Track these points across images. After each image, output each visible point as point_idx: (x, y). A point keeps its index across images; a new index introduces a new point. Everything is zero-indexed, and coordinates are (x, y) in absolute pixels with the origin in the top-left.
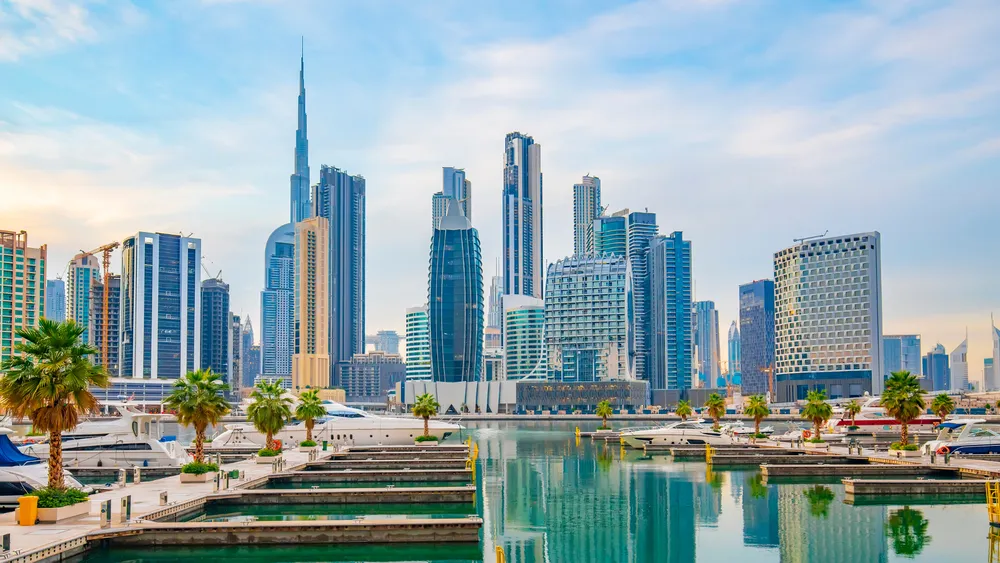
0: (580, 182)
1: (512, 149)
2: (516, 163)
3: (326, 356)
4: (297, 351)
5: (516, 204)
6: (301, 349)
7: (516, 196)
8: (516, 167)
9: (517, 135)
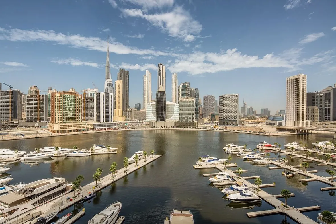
1: (160, 67)
3: (122, 109)
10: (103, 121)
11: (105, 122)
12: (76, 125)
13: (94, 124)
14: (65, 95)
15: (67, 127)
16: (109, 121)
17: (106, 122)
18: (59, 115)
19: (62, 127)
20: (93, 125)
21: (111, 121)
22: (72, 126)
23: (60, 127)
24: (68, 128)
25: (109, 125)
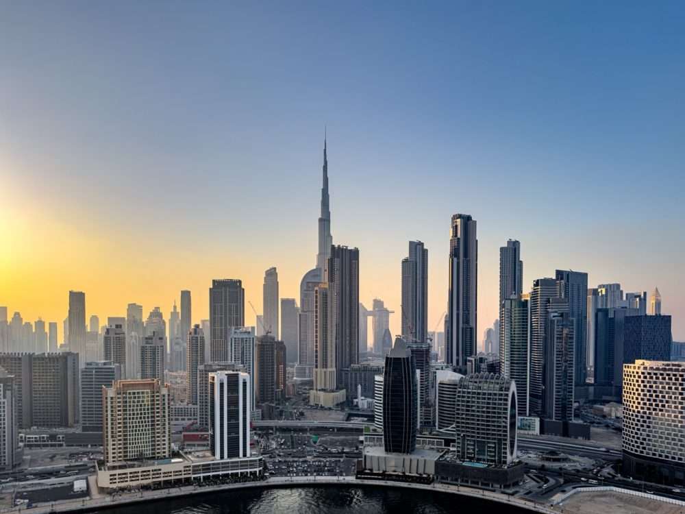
0: (505, 245)
1: (456, 226)
2: (459, 235)
3: (334, 369)
4: (317, 367)
5: (458, 263)
6: (318, 366)
7: (458, 259)
8: (458, 239)
9: (460, 216)
10: (222, 457)
11: (226, 459)
12: (149, 471)
13: (194, 466)
14: (128, 391)
15: (127, 478)
16: (238, 456)
17: (229, 456)
18: (114, 447)
19: (115, 479)
20: (191, 468)
21: (245, 455)
22: (140, 474)
23: (111, 479)
24: (129, 479)
25: (235, 466)
